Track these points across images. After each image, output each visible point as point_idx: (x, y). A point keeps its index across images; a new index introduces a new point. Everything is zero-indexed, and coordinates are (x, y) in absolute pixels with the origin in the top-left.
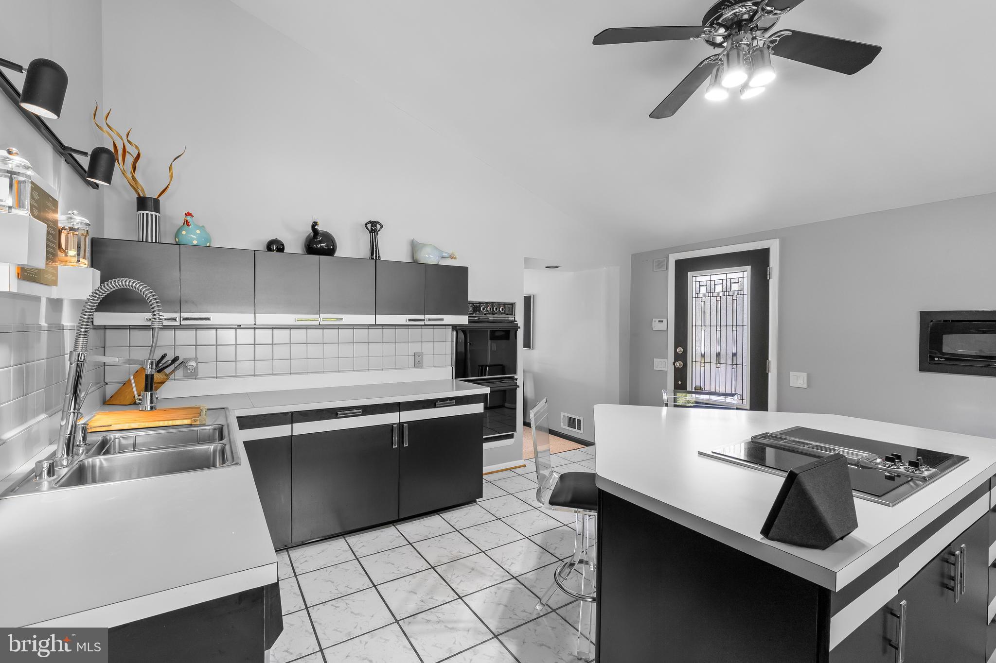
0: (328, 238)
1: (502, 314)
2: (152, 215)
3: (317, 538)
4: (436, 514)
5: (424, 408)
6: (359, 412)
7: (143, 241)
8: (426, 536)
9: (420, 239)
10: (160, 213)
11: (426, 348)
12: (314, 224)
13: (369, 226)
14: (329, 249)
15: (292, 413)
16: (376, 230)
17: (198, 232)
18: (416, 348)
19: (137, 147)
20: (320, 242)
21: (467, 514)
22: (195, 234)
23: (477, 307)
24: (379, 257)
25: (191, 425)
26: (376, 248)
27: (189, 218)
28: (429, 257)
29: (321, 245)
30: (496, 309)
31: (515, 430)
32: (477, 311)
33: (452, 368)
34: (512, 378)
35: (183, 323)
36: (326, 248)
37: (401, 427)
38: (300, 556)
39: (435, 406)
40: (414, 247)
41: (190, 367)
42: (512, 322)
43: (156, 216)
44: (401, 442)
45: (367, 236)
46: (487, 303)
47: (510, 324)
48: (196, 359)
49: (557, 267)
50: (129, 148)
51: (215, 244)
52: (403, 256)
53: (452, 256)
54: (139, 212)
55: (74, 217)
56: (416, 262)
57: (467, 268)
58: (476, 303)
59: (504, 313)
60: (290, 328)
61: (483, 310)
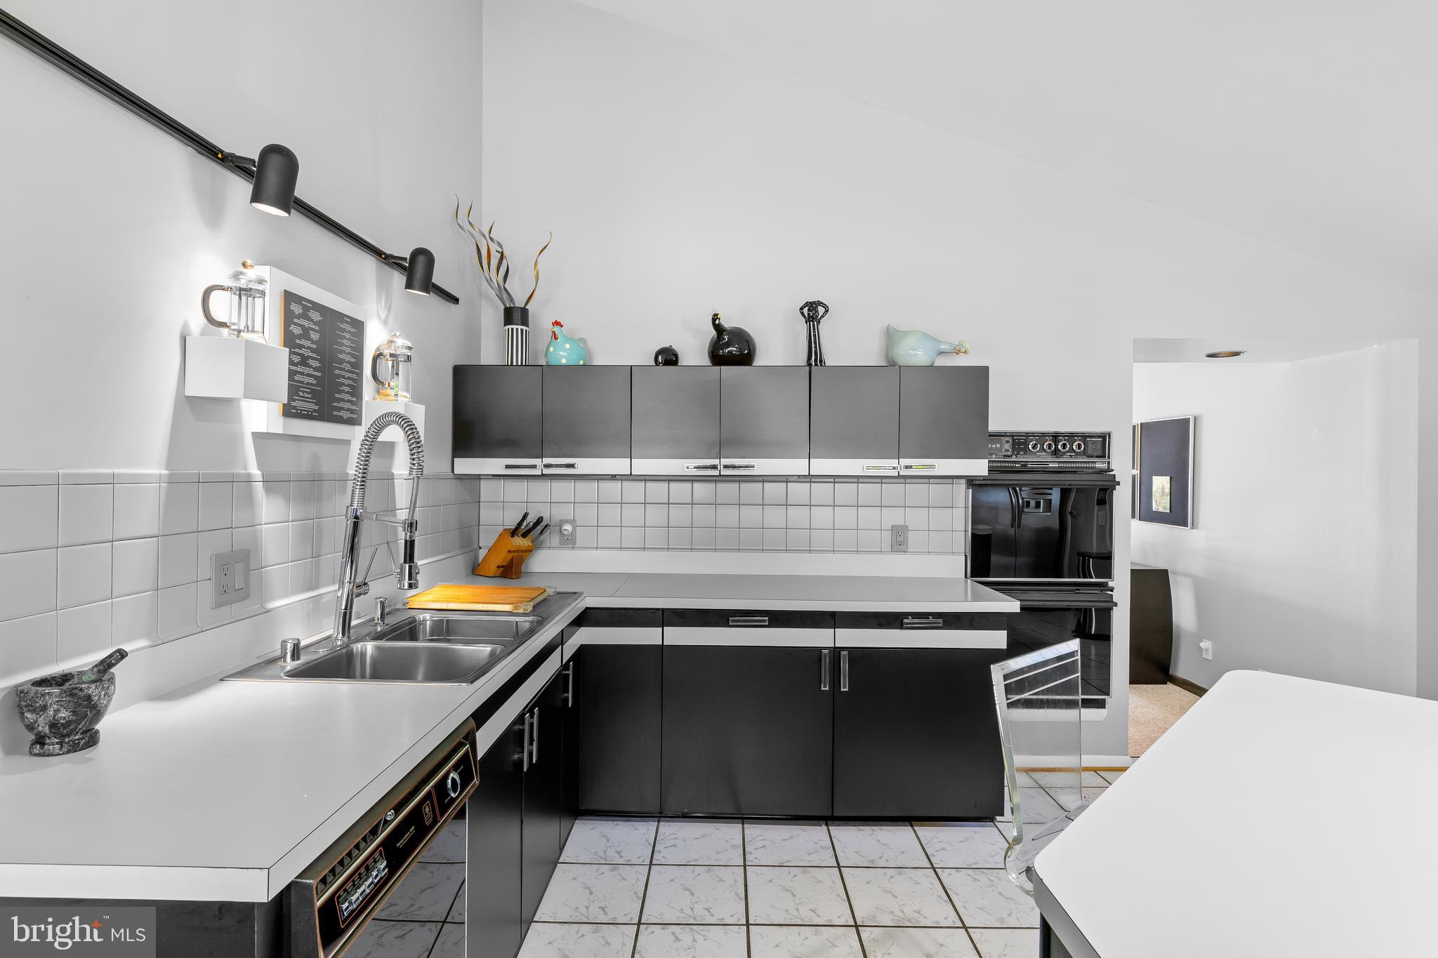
0: (741, 337)
1: (1077, 454)
2: (517, 329)
3: (702, 813)
4: (907, 823)
5: (881, 626)
6: (765, 621)
7: (512, 365)
8: (873, 861)
9: (898, 323)
10: (528, 326)
11: (914, 518)
12: (715, 317)
13: (806, 310)
14: (742, 355)
15: (663, 610)
16: (817, 316)
17: (567, 346)
18: (894, 517)
19: (500, 245)
20: (728, 345)
21: (966, 840)
22: (565, 350)
23: (1020, 441)
24: (821, 361)
25: (511, 614)
26: (815, 347)
27: (556, 329)
28: (916, 354)
29: (729, 349)
30: (1064, 446)
31: (1108, 694)
32: (1022, 449)
33: (966, 556)
34: (1104, 585)
35: (546, 471)
36: (738, 353)
37: (837, 655)
38: (670, 834)
39: (901, 626)
40: (891, 337)
41: (566, 533)
42: (1101, 472)
43: (522, 330)
44: (835, 682)
45: (802, 328)
46: (1043, 436)
47: (1095, 477)
48: (572, 522)
49: (1237, 354)
50: (494, 247)
51: (599, 361)
52: (870, 356)
53: (958, 348)
54: (507, 327)
55: (396, 340)
56: (892, 363)
57: (987, 368)
58: (1019, 434)
59: (1084, 453)
60: (692, 481)
61: (1033, 448)
